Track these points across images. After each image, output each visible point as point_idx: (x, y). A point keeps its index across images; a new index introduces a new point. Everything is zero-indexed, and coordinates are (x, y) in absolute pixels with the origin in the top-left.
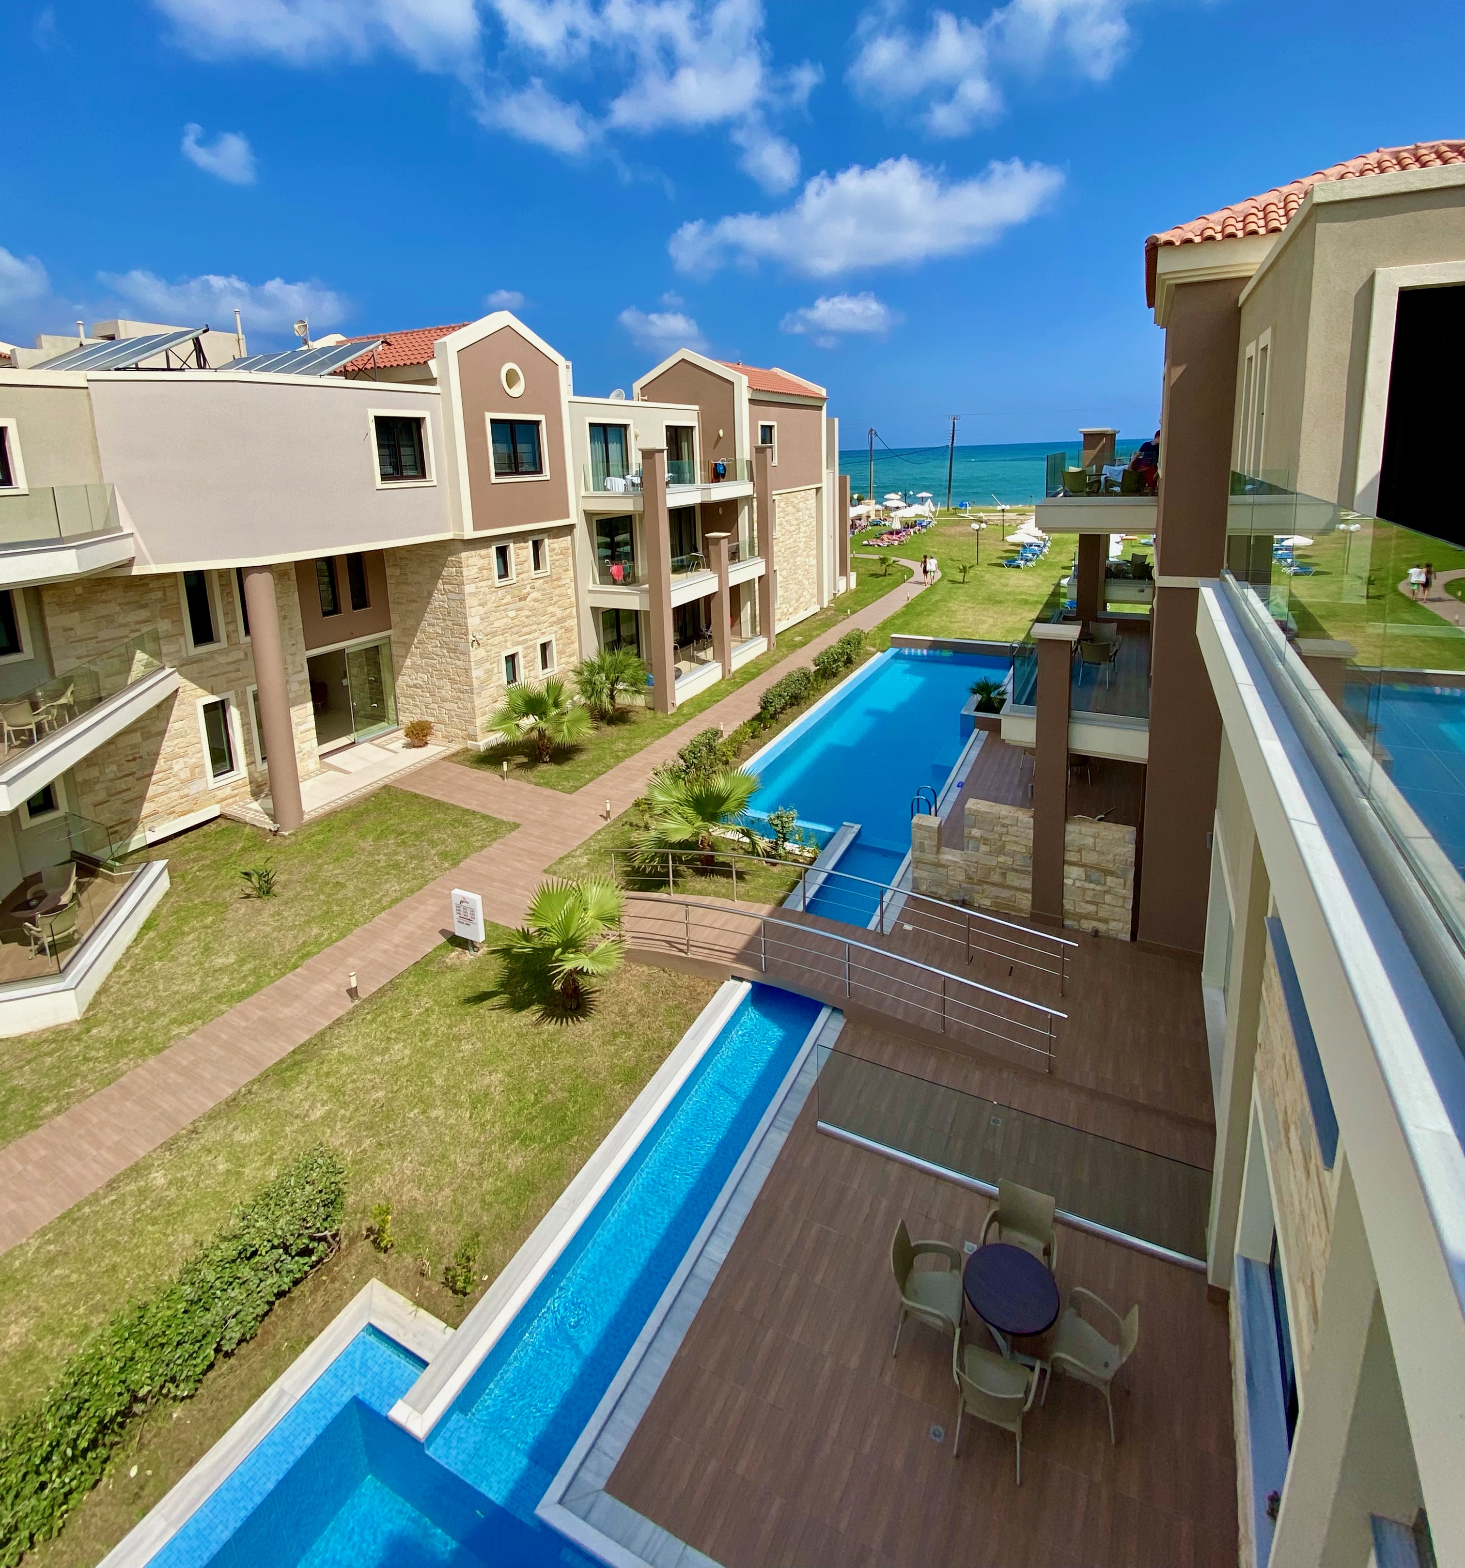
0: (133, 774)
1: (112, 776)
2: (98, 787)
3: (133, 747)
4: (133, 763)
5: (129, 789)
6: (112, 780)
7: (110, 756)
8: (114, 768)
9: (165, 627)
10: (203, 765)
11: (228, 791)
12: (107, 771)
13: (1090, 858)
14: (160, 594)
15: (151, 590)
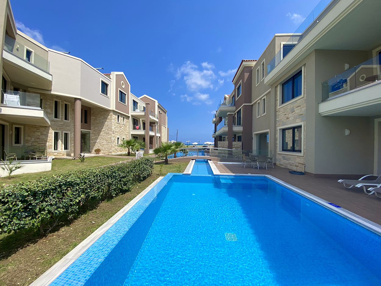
0: (37, 142)
1: (33, 141)
2: (30, 142)
3: (38, 135)
4: (38, 139)
5: (36, 145)
6: (33, 142)
7: (33, 136)
8: (34, 139)
9: (49, 111)
10: (52, 146)
11: (56, 154)
12: (32, 139)
13: (236, 146)
14: (49, 103)
15: (48, 102)
